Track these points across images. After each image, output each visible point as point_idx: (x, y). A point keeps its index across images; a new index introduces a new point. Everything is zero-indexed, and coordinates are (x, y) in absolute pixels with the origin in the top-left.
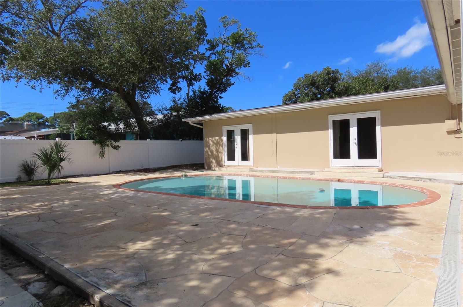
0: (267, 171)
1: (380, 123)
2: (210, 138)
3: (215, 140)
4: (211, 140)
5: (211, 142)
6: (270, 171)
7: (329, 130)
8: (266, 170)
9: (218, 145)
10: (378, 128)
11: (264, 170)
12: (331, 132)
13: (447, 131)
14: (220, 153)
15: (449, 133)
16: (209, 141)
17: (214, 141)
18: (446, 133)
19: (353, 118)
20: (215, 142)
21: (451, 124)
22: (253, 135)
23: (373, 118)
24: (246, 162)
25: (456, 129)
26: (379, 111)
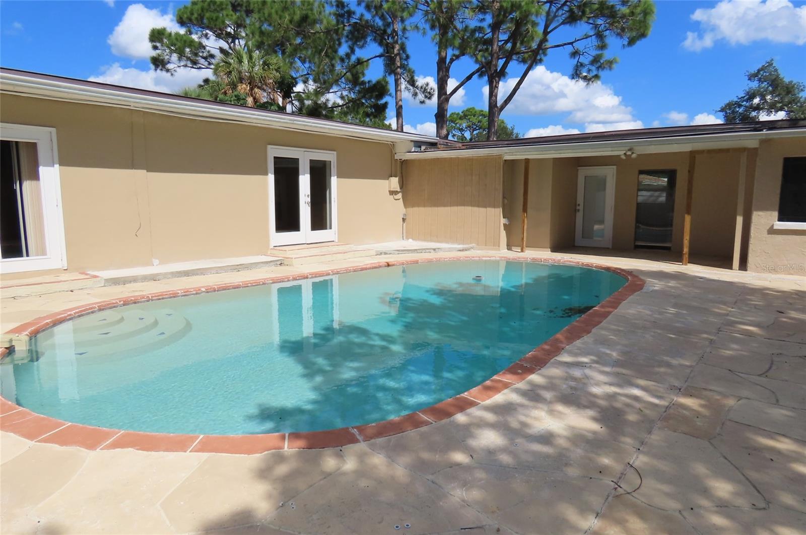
0: (170, 276)
1: (336, 172)
6: (179, 272)
7: (270, 174)
8: (166, 274)
10: (334, 181)
11: (158, 275)
12: (271, 178)
13: (389, 191)
15: (392, 193)
18: (388, 193)
21: (394, 182)
22: (57, 166)
23: (325, 161)
24: (25, 258)
25: (399, 190)
26: (335, 153)
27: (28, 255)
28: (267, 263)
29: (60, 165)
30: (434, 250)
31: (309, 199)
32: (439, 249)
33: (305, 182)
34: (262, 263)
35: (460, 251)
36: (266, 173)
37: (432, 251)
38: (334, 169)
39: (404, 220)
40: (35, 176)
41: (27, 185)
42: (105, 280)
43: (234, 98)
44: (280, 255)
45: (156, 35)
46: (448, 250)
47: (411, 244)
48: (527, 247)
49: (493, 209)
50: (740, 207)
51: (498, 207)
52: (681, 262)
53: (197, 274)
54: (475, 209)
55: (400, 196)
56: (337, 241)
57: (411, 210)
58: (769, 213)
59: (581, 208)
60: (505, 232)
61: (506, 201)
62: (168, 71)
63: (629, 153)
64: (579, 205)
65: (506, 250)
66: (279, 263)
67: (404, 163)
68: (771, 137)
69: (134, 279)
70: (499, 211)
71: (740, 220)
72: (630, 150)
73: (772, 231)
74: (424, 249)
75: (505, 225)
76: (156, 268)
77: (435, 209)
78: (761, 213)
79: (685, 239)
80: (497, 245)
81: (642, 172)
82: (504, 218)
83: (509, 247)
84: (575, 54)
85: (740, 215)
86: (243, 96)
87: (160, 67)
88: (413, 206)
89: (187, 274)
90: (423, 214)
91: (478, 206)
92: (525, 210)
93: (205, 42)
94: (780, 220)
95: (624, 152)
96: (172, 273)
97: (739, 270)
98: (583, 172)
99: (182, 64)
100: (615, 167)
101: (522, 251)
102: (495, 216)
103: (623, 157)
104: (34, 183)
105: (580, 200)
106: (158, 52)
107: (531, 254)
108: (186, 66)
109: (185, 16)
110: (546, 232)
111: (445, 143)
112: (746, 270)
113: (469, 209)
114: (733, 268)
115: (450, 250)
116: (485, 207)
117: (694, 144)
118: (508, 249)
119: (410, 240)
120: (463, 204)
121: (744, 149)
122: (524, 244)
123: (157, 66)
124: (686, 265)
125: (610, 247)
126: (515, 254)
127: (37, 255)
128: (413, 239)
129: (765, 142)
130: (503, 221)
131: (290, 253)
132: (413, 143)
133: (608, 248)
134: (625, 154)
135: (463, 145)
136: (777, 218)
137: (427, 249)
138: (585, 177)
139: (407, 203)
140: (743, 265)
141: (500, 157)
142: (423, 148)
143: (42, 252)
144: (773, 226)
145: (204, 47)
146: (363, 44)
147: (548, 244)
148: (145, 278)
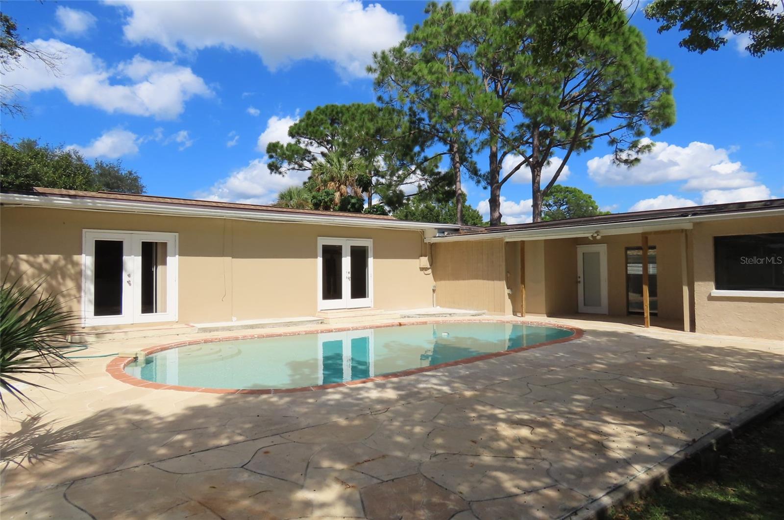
0: (240, 328)
1: (372, 255)
2: (24, 256)
3: (46, 261)
4: (27, 262)
5: (24, 267)
6: (247, 326)
7: (319, 258)
8: (238, 326)
9: (59, 277)
10: (371, 261)
12: (320, 261)
13: (420, 268)
14: (64, 296)
15: (422, 269)
16: (17, 264)
17: (40, 265)
18: (419, 269)
19: (346, 245)
20: (46, 266)
21: (424, 261)
22: (177, 256)
23: (364, 247)
24: (154, 314)
25: (429, 267)
26: (372, 240)
27: (156, 312)
28: (310, 321)
29: (179, 256)
30: (450, 314)
31: (350, 275)
32: (454, 314)
33: (346, 263)
34: (307, 321)
35: (473, 316)
36: (316, 257)
37: (448, 315)
38: (370, 252)
39: (434, 291)
40: (164, 263)
41: (160, 268)
42: (199, 329)
43: (324, 194)
44: (323, 316)
45: (272, 148)
46: (462, 314)
47: (438, 310)
48: (526, 313)
49: (499, 282)
50: (685, 279)
51: (502, 280)
52: (644, 325)
53: (259, 328)
54: (485, 281)
55: (430, 271)
56: (373, 307)
57: (439, 283)
58: (707, 283)
59: (581, 279)
60: (510, 300)
61: (509, 275)
62: (280, 173)
63: (596, 235)
64: (579, 277)
65: (512, 315)
66: (320, 322)
67: (433, 245)
68: (701, 221)
69: (217, 329)
70: (503, 284)
71: (686, 290)
72: (596, 233)
73: (711, 298)
74: (442, 314)
75: (509, 294)
76: (235, 322)
77: (457, 282)
78: (700, 283)
79: (644, 305)
80: (503, 311)
81: (628, 249)
82: (508, 289)
83: (515, 313)
84: (612, 142)
85: (685, 285)
86: (331, 192)
87: (275, 171)
88: (441, 279)
89: (252, 327)
90: (448, 286)
91: (488, 280)
92: (523, 282)
93: (310, 148)
94: (717, 288)
95: (592, 234)
96: (242, 326)
97: (690, 331)
98: (581, 249)
99: (292, 166)
100: (606, 245)
101: (522, 316)
102: (501, 288)
103: (591, 239)
104: (164, 267)
105: (580, 273)
106: (273, 160)
107: (530, 318)
108: (293, 169)
109: (295, 131)
110: (542, 300)
111: (468, 229)
112: (695, 332)
113: (481, 282)
114: (685, 329)
115: (464, 315)
116: (493, 280)
117: (644, 227)
118: (514, 315)
119: (438, 307)
120: (476, 277)
121: (682, 231)
122: (524, 311)
123: (272, 170)
124: (648, 327)
125: (607, 313)
126: (519, 319)
127: (162, 312)
128: (441, 307)
129: (696, 224)
130: (507, 291)
131: (330, 315)
132: (437, 230)
133: (605, 315)
134: (592, 236)
135: (486, 229)
136: (714, 287)
137: (444, 314)
138: (583, 253)
139: (435, 279)
140: (693, 328)
141: (501, 240)
142: (446, 233)
143: (165, 310)
144: (710, 293)
145: (310, 152)
146: (431, 143)
147: (545, 312)
148: (224, 329)
